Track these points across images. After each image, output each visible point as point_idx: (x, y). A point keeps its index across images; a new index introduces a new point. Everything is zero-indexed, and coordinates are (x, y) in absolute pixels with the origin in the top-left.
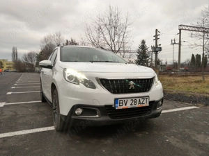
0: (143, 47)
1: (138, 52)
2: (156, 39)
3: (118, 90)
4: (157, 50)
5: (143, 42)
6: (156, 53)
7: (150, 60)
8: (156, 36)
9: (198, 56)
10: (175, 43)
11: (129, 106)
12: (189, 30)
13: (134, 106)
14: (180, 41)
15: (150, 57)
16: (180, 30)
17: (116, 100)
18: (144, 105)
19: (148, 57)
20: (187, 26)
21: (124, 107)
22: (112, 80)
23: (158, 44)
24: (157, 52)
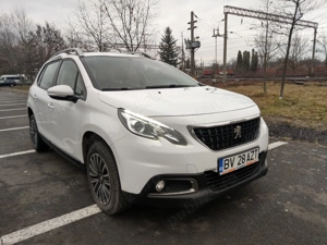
0: (168, 39)
1: (162, 47)
2: (192, 28)
3: (220, 143)
4: (194, 45)
5: (168, 31)
6: (192, 50)
7: (179, 61)
8: (192, 23)
9: (247, 53)
10: (218, 35)
11: (236, 167)
12: (238, 14)
13: (242, 165)
14: (226, 32)
15: (180, 55)
16: (226, 14)
17: (220, 161)
18: (253, 162)
19: (176, 55)
20: (236, 8)
21: (230, 169)
22: (212, 129)
23: (195, 36)
24: (193, 48)
